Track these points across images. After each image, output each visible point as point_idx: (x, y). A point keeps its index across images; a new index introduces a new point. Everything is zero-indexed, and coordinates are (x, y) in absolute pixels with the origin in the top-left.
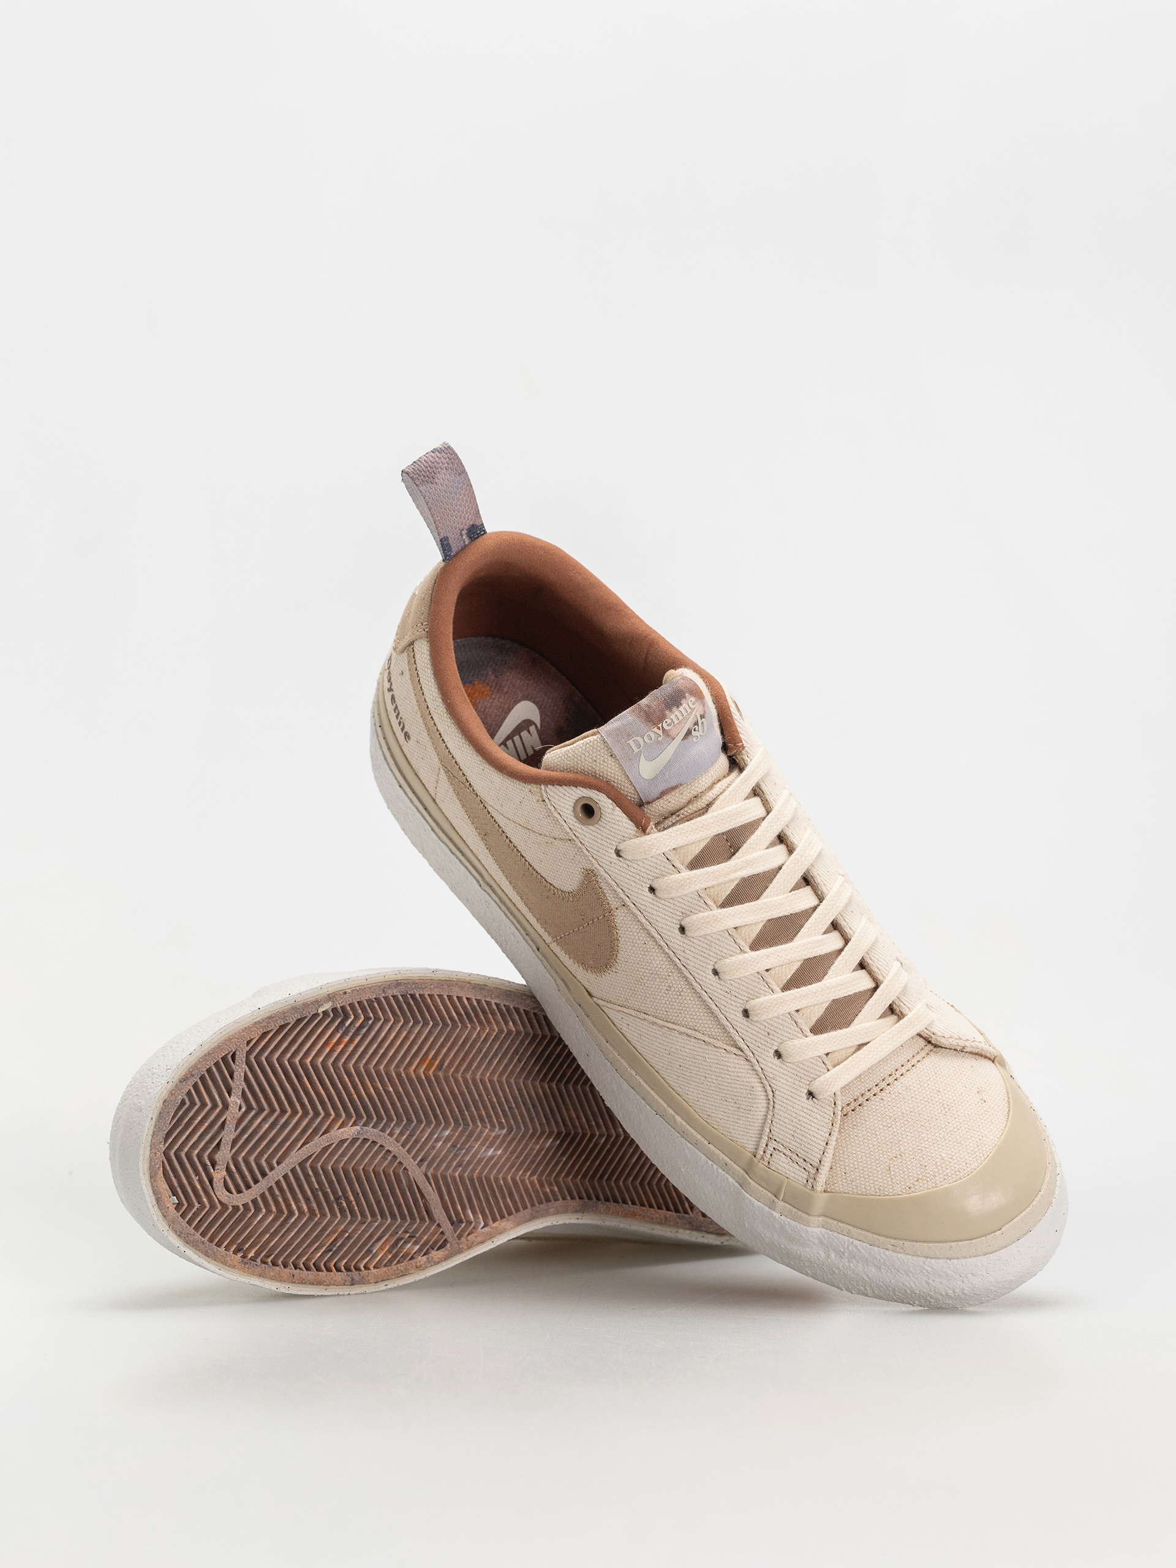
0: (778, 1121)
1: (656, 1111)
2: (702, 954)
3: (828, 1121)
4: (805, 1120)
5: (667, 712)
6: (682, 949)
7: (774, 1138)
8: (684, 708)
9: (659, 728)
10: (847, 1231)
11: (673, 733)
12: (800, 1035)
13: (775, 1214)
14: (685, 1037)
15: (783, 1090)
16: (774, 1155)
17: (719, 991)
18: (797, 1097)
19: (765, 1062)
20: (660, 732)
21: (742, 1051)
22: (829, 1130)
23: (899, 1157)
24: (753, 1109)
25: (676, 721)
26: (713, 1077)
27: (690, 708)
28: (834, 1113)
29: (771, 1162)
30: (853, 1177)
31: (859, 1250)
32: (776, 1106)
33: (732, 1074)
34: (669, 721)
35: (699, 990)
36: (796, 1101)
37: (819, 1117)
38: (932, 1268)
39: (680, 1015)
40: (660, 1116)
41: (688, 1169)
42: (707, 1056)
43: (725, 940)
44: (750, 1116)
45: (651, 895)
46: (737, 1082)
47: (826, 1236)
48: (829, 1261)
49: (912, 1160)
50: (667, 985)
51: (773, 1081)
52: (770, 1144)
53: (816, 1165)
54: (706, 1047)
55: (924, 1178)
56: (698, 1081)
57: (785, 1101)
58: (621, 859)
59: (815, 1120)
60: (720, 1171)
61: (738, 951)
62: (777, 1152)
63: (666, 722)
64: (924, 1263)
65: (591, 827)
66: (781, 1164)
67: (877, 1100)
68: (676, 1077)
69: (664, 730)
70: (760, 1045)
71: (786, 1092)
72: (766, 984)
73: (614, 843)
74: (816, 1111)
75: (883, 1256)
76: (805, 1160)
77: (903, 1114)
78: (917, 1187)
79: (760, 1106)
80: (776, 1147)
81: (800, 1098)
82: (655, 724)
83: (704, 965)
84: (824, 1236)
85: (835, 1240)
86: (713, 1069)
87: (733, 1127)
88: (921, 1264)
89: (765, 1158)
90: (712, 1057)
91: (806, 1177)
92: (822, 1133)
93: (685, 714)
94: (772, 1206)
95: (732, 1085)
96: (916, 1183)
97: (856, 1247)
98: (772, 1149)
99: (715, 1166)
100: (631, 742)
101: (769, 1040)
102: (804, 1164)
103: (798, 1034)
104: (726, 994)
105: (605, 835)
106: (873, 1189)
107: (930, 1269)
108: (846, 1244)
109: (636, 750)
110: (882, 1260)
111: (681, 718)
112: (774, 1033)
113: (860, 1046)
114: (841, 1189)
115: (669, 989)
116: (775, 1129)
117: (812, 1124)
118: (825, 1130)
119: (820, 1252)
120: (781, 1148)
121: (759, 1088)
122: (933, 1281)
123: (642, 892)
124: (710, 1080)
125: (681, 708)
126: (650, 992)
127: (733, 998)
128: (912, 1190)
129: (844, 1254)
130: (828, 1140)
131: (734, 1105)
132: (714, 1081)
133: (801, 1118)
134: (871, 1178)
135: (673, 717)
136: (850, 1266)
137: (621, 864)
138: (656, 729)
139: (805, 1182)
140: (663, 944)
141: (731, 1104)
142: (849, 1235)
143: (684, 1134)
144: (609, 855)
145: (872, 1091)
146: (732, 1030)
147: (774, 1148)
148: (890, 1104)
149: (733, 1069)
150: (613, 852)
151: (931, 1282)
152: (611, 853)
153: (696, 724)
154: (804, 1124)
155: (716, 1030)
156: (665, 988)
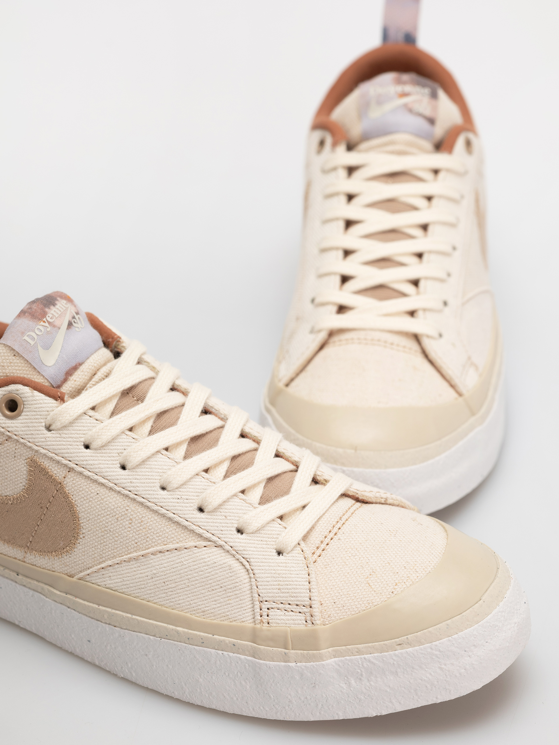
0: (262, 583)
1: (160, 637)
2: (147, 477)
3: (303, 565)
4: (284, 572)
5: (47, 310)
6: (129, 481)
7: (265, 599)
8: (60, 306)
9: (44, 322)
10: (356, 650)
11: (57, 323)
12: (252, 509)
13: (290, 664)
14: (159, 555)
15: (256, 556)
16: (270, 614)
17: (172, 500)
18: (270, 557)
19: (232, 540)
20: (47, 324)
21: (210, 541)
22: (307, 572)
23: (373, 573)
24: (237, 584)
25: (57, 316)
26: (195, 575)
27: (65, 307)
28: (305, 558)
29: (270, 621)
30: (342, 602)
31: (372, 663)
32: (255, 571)
33: (209, 563)
34: (51, 316)
35: (156, 508)
36: (270, 561)
37: (294, 565)
38: (440, 651)
39: (148, 539)
40: (164, 639)
41: (205, 676)
42: (183, 560)
43: (161, 459)
44: (237, 592)
45: (88, 450)
46: (216, 568)
47: (340, 664)
48: (352, 689)
49: (385, 572)
50: (128, 518)
51: (245, 552)
52: (263, 606)
53: (307, 603)
54: (180, 553)
55: (401, 581)
56: (184, 586)
57: (261, 564)
58: (52, 432)
59: (293, 569)
60: (231, 654)
61: (175, 464)
62: (272, 610)
63: (49, 316)
64: (431, 649)
65: (20, 418)
66: (279, 617)
67: (336, 541)
68: (164, 595)
69: (49, 323)
70: (222, 529)
71: (259, 557)
72: (207, 481)
73: (42, 421)
74: (290, 561)
75: (394, 658)
76: (297, 605)
77: (361, 543)
78: (397, 590)
79: (241, 579)
80: (269, 606)
81: (272, 557)
82: (40, 320)
83: (152, 485)
84: (339, 665)
85: (350, 664)
86: (192, 568)
87: (227, 610)
88: (429, 650)
89: (264, 621)
90: (187, 558)
91: (303, 618)
92: (303, 576)
93: (62, 311)
94: (286, 659)
95: (213, 573)
96: (396, 587)
97: (369, 661)
98: (266, 610)
99: (225, 653)
100: (26, 338)
101: (228, 521)
102: (298, 609)
103: (249, 508)
104: (178, 500)
105: (32, 417)
106: (363, 605)
107: (437, 653)
108: (360, 663)
109: (32, 343)
110: (395, 663)
111: (60, 313)
112: (231, 514)
113: (304, 507)
114: (337, 617)
115: (130, 521)
116: (263, 591)
117: (291, 572)
118: (303, 572)
119: (341, 685)
120: (274, 605)
121: (236, 565)
122: (445, 665)
123: (80, 451)
124: (193, 579)
125: (57, 307)
126: (117, 535)
127: (185, 501)
128: (395, 593)
129: (362, 675)
130: (309, 580)
131: (221, 590)
132: (197, 578)
133: (279, 572)
134: (357, 597)
135: (52, 312)
136: (371, 685)
137: (54, 435)
138: (42, 323)
139: (305, 623)
140: (111, 485)
141: (218, 590)
142: (359, 652)
143: (189, 640)
144: (42, 432)
145: (328, 537)
146: (195, 527)
147: (268, 609)
148: (347, 540)
149: (208, 559)
150: (44, 429)
151: (443, 666)
152: (43, 430)
153: (74, 317)
154: (284, 576)
155: (182, 535)
156: (127, 523)
